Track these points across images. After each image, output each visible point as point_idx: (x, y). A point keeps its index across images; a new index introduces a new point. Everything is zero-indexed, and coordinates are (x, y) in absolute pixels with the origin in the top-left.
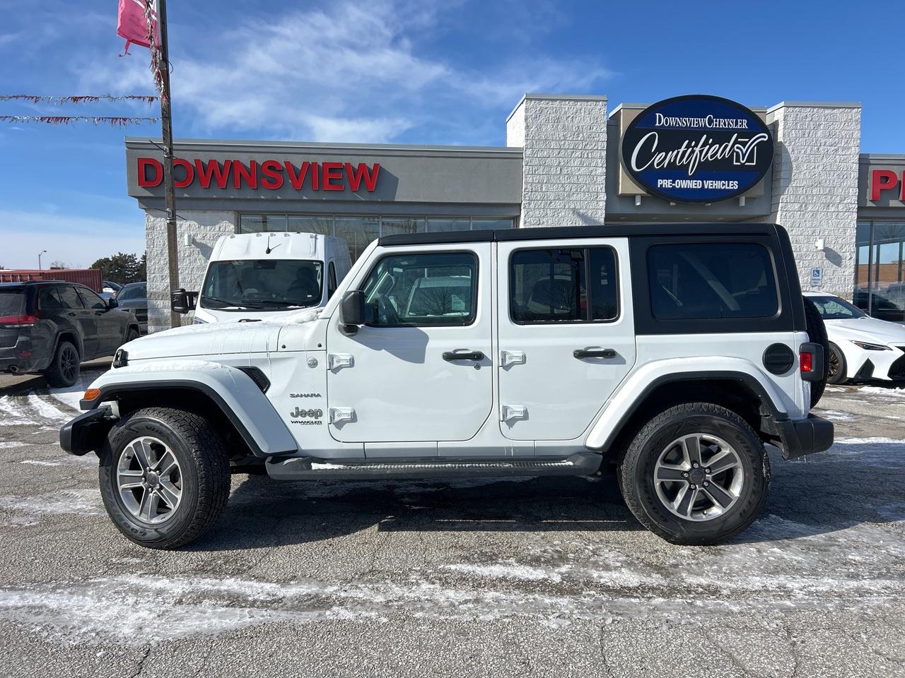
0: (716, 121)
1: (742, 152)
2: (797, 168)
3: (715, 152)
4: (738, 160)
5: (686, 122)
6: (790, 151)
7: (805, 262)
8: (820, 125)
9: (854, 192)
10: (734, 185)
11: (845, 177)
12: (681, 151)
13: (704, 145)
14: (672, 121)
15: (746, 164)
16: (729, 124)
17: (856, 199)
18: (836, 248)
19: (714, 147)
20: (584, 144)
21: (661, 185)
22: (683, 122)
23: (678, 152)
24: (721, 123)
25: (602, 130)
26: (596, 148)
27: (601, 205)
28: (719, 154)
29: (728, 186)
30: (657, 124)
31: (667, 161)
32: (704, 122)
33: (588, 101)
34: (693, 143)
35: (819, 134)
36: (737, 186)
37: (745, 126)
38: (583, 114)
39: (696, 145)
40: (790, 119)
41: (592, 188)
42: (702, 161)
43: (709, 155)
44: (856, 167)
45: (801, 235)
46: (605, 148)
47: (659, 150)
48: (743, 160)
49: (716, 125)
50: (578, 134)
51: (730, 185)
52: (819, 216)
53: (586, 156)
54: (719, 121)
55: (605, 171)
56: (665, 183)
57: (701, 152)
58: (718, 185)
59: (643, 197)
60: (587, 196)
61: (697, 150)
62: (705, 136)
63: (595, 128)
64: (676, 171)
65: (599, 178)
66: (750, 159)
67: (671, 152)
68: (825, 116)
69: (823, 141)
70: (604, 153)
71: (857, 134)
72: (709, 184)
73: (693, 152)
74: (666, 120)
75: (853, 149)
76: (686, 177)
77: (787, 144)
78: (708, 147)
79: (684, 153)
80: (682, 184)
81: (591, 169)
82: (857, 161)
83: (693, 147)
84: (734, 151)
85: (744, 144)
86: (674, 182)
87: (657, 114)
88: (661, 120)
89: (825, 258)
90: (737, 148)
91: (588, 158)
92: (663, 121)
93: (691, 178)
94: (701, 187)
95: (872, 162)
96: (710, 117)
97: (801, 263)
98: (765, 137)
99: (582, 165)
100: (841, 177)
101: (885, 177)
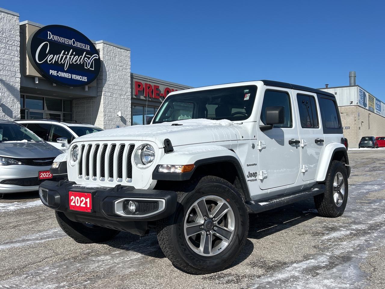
0: (76, 43)
1: (88, 62)
2: (109, 75)
3: (76, 59)
4: (86, 66)
5: (63, 40)
6: (106, 66)
7: (114, 122)
8: (116, 55)
9: (129, 90)
10: (85, 79)
11: (126, 82)
12: (61, 55)
13: (71, 55)
14: (56, 38)
15: (90, 69)
16: (82, 46)
17: (130, 93)
18: (124, 116)
19: (76, 57)
20: (6, 40)
21: (52, 73)
22: (61, 40)
23: (59, 56)
24: (78, 45)
25: (17, 34)
26: (13, 44)
27: (18, 80)
28: (78, 61)
29: (83, 79)
30: (49, 38)
31: (54, 60)
32: (71, 42)
33: (8, 14)
34: (66, 53)
35: (117, 60)
36: (86, 80)
37: (89, 49)
38: (5, 21)
39: (68, 54)
40: (105, 50)
41: (13, 69)
42: (71, 63)
43: (74, 61)
44: (129, 78)
45: (112, 108)
46: (19, 46)
47: (50, 53)
48: (89, 66)
49: (76, 45)
50: (3, 33)
51: (84, 79)
52: (118, 100)
53: (8, 48)
54: (78, 43)
55: (19, 59)
56: (53, 72)
57: (70, 58)
58: (78, 78)
59: (40, 79)
60: (9, 73)
61: (68, 57)
62: (72, 50)
63: (12, 32)
64: (59, 67)
65: (16, 63)
66: (91, 67)
67: (56, 55)
68: (118, 52)
69: (118, 64)
70: (18, 49)
71: (129, 63)
72: (74, 77)
73: (66, 57)
74: (53, 36)
75: (128, 70)
76: (63, 71)
77: (104, 62)
78: (73, 56)
79: (62, 57)
80: (62, 74)
81: (11, 57)
82: (130, 76)
83: (66, 55)
84: (85, 61)
85: (89, 58)
86: (58, 73)
87: (49, 32)
88: (51, 36)
89: (121, 121)
90: (86, 59)
91: (9, 49)
92: (51, 37)
93: (66, 72)
94: (70, 78)
95: (134, 77)
96: (73, 40)
97: (112, 123)
98: (97, 57)
99: (5, 53)
100: (125, 82)
101: (139, 85)
